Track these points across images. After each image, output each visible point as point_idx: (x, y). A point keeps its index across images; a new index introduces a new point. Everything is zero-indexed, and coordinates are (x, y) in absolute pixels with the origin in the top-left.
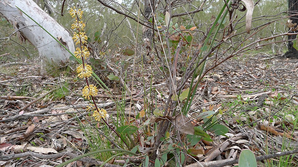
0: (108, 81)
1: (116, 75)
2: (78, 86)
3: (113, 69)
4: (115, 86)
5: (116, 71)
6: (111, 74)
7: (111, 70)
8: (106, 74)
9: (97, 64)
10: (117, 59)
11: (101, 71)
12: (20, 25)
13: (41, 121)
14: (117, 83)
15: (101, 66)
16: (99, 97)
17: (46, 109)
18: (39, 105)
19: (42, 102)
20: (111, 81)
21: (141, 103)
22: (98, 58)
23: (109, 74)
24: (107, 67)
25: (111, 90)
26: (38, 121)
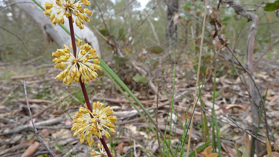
0: (134, 83)
1: (144, 76)
2: (101, 89)
3: (139, 69)
4: (142, 89)
5: (143, 71)
6: (138, 75)
7: (137, 70)
8: (131, 74)
9: (122, 63)
10: (144, 57)
11: (125, 71)
12: (47, 27)
13: (50, 135)
14: (144, 86)
15: (125, 65)
16: (123, 103)
17: (59, 118)
18: (55, 111)
19: (60, 108)
20: (137, 83)
21: (176, 112)
22: (122, 56)
23: (134, 75)
24: (133, 67)
25: (137, 94)
26: (48, 134)
